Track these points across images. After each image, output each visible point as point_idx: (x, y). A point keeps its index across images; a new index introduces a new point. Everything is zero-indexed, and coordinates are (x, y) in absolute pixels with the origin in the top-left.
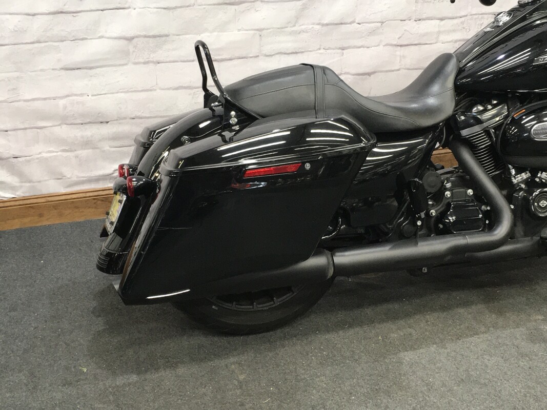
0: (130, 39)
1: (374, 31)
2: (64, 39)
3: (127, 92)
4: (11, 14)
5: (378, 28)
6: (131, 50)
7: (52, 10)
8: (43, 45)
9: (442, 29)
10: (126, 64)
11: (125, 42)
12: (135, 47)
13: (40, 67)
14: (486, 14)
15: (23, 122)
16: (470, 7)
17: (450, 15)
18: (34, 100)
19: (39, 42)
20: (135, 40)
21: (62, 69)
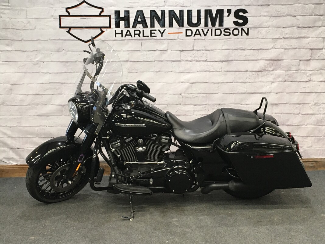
1: (164, 108)
2: (38, 104)
3: (62, 126)
4: (19, 94)
5: (166, 107)
6: (63, 110)
7: (34, 93)
8: (30, 106)
9: (195, 109)
10: (61, 115)
11: (60, 107)
12: (65, 109)
13: (30, 114)
14: (216, 104)
15: (22, 135)
16: (208, 101)
17: (199, 104)
18: (26, 127)
19: (29, 105)
20: (65, 106)
21: (37, 116)
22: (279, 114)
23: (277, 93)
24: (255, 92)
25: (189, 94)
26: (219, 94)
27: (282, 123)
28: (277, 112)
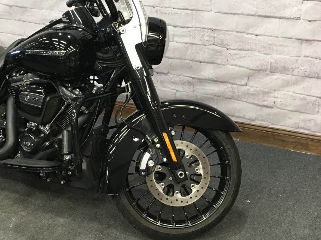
0: (11, 6)
3: (12, 34)
11: (8, 7)
12: (13, 11)
22: (312, 58)
23: (310, 21)
24: (272, 15)
25: (166, 8)
26: (211, 12)
27: (316, 76)
28: (308, 54)
